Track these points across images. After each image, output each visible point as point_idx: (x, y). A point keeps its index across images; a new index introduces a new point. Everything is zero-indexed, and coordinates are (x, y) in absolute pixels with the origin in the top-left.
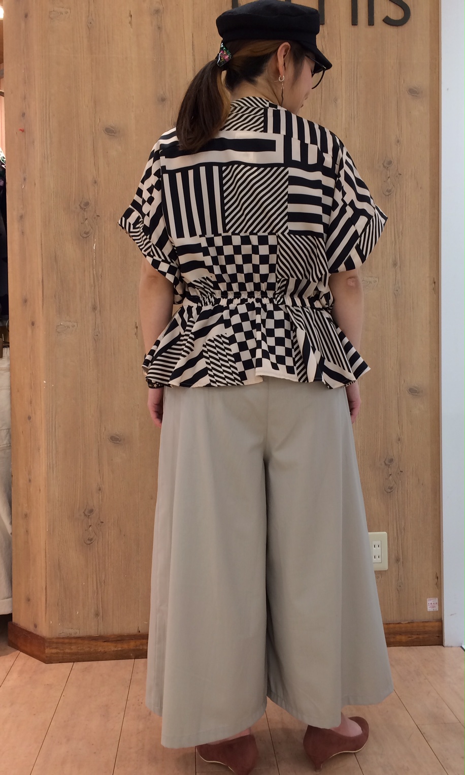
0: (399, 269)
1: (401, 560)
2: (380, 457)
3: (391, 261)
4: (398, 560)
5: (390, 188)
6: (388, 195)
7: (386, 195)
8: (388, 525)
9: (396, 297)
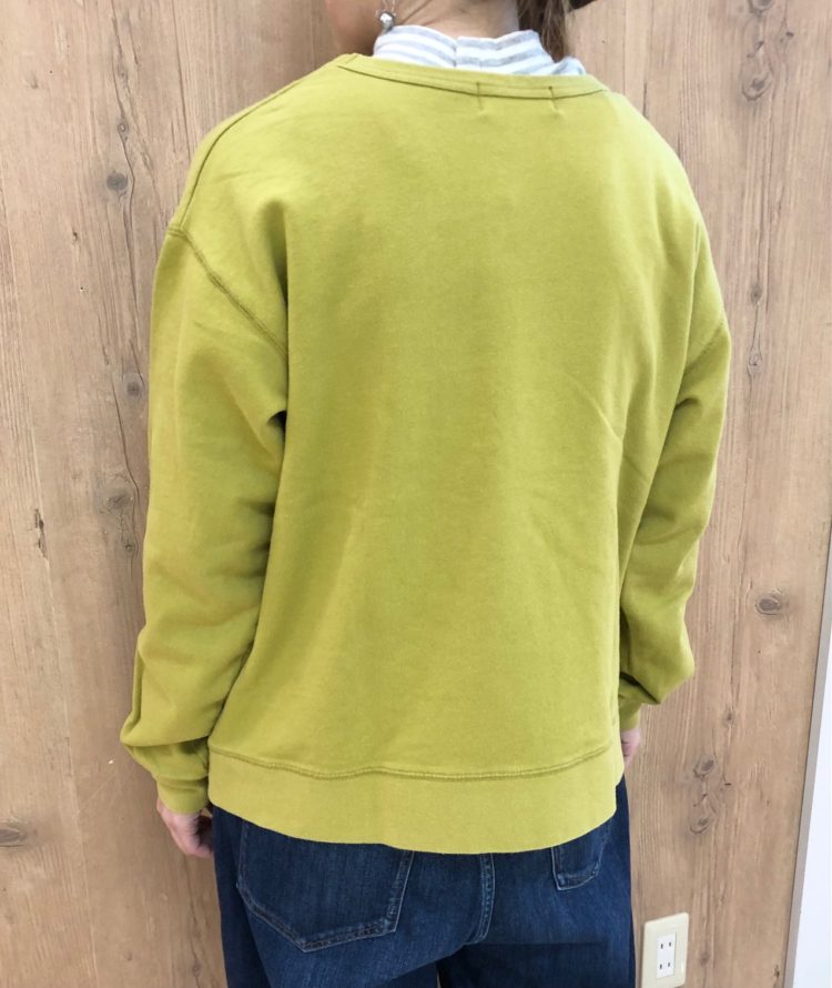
0: (765, 305)
1: (712, 958)
2: (686, 759)
3: (747, 284)
4: (704, 960)
5: (760, 77)
6: (755, 99)
7: (749, 98)
8: (692, 896)
9: (750, 383)
